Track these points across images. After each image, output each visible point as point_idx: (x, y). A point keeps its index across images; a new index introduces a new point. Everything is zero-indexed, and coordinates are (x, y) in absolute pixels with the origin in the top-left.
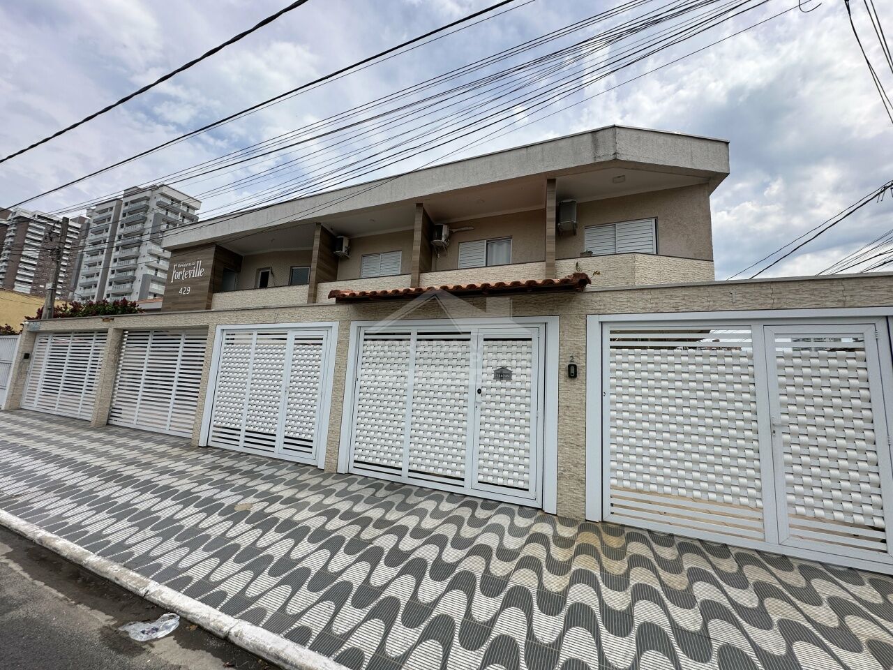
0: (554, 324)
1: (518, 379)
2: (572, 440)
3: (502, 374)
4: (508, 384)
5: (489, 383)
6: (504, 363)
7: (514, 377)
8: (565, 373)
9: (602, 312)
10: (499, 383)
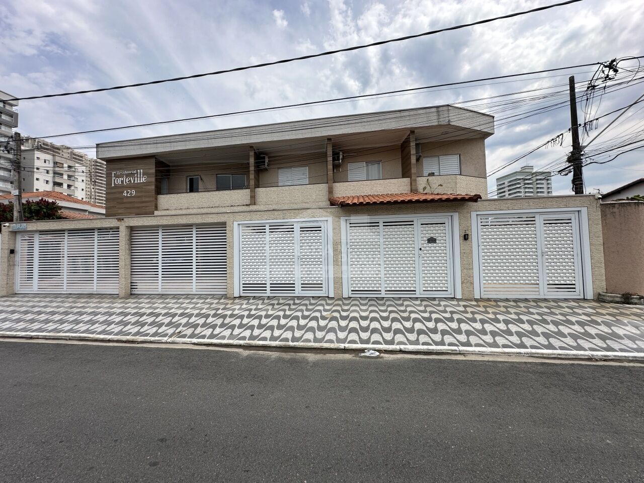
0: (456, 216)
1: (440, 242)
2: (467, 267)
3: (432, 240)
4: (435, 245)
5: (425, 245)
6: (432, 235)
7: (437, 241)
8: (462, 238)
9: (477, 210)
10: (430, 245)
